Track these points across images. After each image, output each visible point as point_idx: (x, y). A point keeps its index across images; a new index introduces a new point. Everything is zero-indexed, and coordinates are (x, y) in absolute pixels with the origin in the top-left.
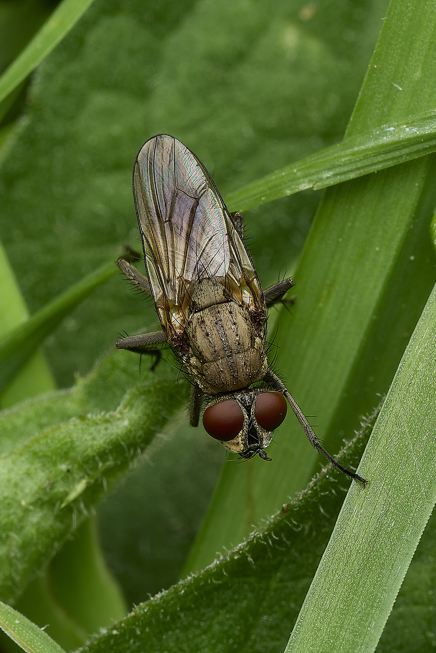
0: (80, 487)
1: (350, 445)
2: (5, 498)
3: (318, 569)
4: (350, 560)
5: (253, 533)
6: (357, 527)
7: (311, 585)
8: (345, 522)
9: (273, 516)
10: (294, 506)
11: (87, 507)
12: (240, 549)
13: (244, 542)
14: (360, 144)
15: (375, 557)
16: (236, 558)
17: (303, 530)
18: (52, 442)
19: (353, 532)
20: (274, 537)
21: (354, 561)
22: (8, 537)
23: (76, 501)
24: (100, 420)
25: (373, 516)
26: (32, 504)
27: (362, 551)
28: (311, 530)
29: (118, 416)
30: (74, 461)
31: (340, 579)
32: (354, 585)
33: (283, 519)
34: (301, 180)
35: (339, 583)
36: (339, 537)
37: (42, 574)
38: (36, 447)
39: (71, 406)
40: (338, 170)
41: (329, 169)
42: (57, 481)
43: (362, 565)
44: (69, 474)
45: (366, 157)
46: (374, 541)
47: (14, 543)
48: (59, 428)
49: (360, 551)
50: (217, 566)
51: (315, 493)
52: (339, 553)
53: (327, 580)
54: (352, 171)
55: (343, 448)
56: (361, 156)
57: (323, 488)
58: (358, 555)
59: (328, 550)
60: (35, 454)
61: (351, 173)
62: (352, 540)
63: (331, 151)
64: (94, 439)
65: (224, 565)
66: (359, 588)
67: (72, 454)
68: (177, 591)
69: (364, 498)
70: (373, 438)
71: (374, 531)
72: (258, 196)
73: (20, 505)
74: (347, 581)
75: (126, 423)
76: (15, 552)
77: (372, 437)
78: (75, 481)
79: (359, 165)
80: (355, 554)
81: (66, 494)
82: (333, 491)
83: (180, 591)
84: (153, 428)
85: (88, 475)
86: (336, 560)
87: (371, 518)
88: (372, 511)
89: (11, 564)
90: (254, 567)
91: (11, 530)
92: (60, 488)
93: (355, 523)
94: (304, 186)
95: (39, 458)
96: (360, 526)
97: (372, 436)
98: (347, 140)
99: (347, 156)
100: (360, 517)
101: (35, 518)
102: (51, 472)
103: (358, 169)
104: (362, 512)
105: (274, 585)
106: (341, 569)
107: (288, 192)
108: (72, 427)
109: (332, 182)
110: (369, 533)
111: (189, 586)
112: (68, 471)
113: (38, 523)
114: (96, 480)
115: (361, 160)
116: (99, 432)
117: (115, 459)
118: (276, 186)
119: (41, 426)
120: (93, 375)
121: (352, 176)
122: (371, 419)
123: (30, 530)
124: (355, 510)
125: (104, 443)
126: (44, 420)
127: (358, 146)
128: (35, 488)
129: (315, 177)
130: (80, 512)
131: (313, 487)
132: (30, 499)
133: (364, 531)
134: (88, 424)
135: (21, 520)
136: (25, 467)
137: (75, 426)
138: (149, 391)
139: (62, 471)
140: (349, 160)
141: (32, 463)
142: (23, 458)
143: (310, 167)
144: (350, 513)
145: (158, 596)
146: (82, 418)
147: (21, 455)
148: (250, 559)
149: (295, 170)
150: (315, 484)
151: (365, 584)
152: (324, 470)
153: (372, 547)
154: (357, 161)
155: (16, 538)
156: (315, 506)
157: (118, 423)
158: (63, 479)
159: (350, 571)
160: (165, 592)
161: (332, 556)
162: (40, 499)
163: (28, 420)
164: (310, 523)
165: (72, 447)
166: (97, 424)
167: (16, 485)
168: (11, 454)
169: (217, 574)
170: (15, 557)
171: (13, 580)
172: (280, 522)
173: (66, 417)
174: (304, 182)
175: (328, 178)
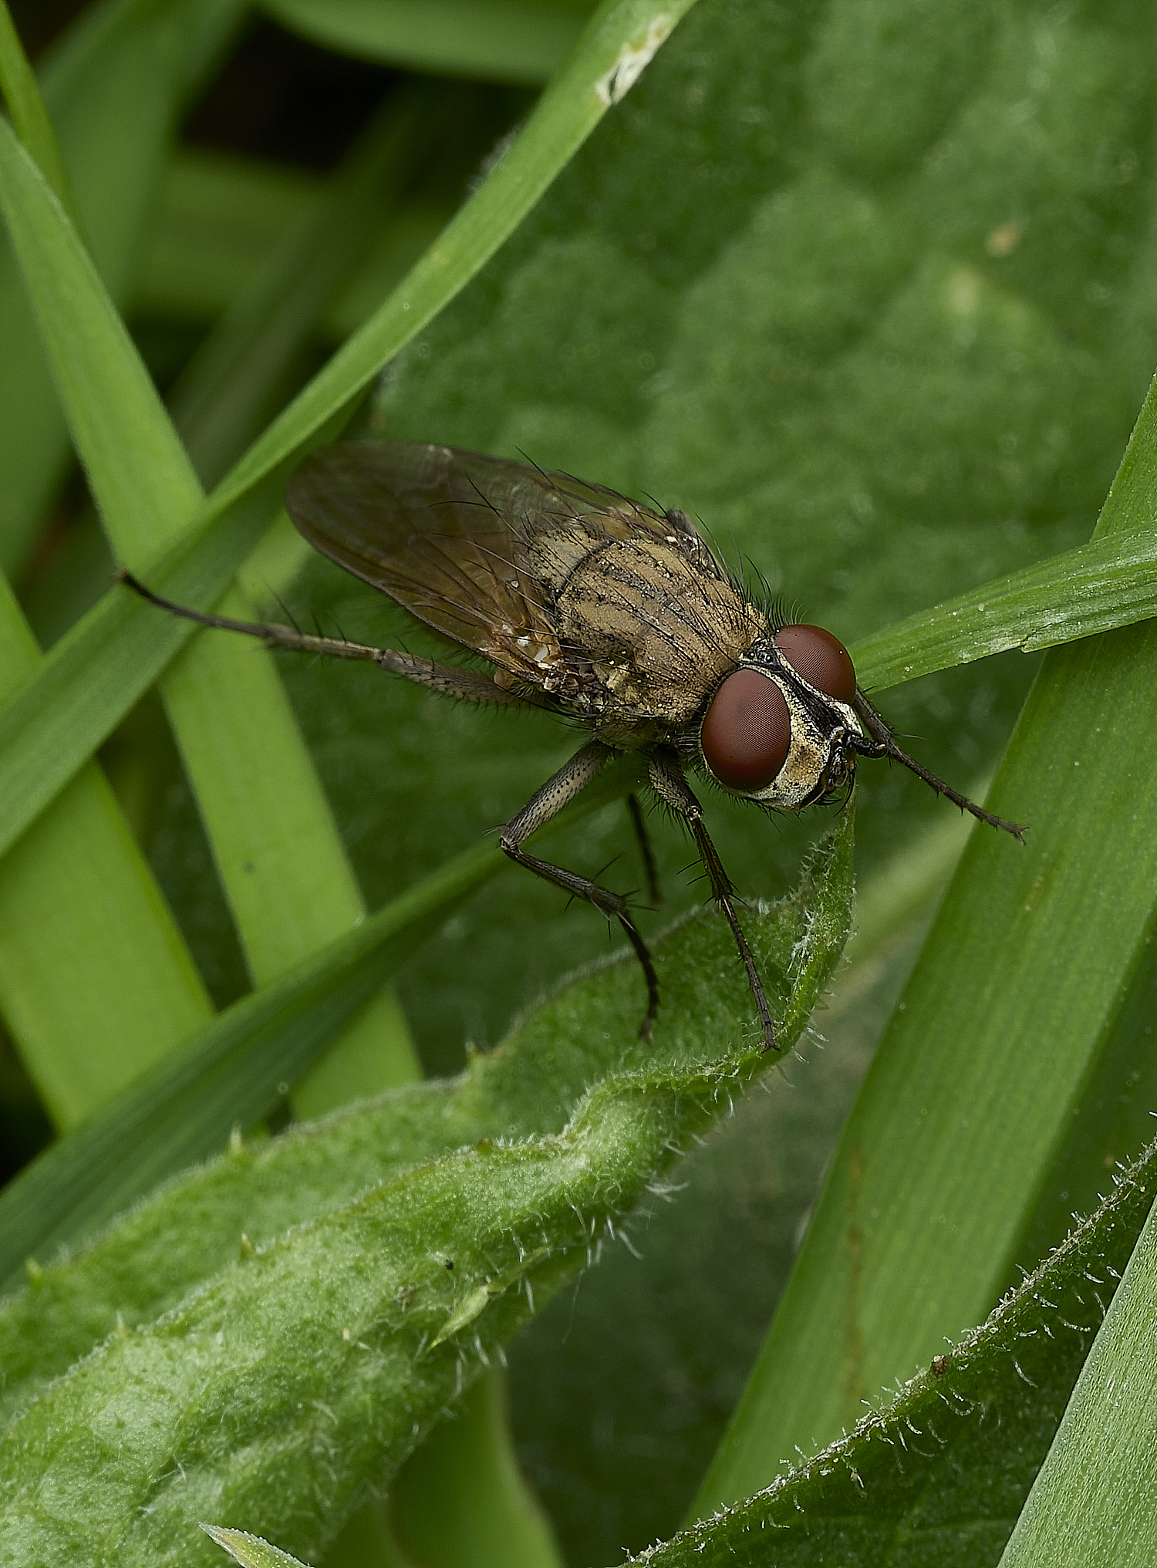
0: (475, 1302)
1: (1087, 1226)
2: (306, 1323)
3: (1023, 1512)
4: (1096, 1494)
5: (863, 1420)
6: (1113, 1420)
7: (1007, 1549)
8: (1086, 1408)
9: (909, 1383)
10: (958, 1361)
11: (488, 1348)
12: (836, 1455)
13: (844, 1438)
14: (1130, 552)
15: (1153, 1490)
16: (824, 1473)
17: (977, 1412)
18: (415, 1200)
19: (1103, 1430)
20: (912, 1429)
21: (1105, 1497)
22: (309, 1409)
23: (464, 1333)
24: (524, 1153)
25: (1150, 1398)
26: (364, 1338)
27: (1125, 1476)
28: (992, 1414)
29: (565, 1146)
30: (464, 1243)
31: (1072, 1538)
32: (1105, 1551)
33: (932, 1389)
34: (995, 630)
35: (1070, 1545)
36: (1071, 1443)
37: (379, 1494)
38: (378, 1211)
39: (455, 1117)
40: (1078, 610)
41: (1059, 607)
42: (425, 1288)
43: (1123, 1507)
44: (450, 1273)
45: (1142, 582)
46: (1151, 1454)
47: (323, 1424)
48: (432, 1168)
49: (1118, 1476)
50: (780, 1491)
51: (1006, 1331)
52: (1071, 1479)
53: (1043, 1537)
54: (1110, 612)
55: (1072, 1233)
56: (1132, 579)
57: (1025, 1322)
58: (1116, 1484)
59: (1047, 1471)
60: (375, 1224)
61: (1107, 617)
62: (1101, 1449)
63: (1063, 566)
64: (508, 1196)
65: (797, 1488)
66: (1115, 1559)
67: (459, 1228)
68: (689, 1544)
69: (1132, 1355)
70: (1153, 1222)
71: (1151, 1432)
72: (897, 661)
73: (339, 1338)
74: (1087, 1542)
75: (582, 1162)
76: (324, 1444)
77: (1152, 1219)
78: (464, 1289)
79: (1127, 598)
80: (1108, 1481)
81: (444, 1317)
82: (1047, 1329)
83: (697, 1545)
84: (642, 1174)
85: (494, 1275)
86: (1065, 1493)
87: (1146, 1401)
88: (1147, 1387)
89: (314, 1472)
90: (863, 1494)
91: (317, 1396)
92: (430, 1304)
93: (1108, 1411)
94: (1002, 644)
95: (384, 1234)
96: (1120, 1419)
97: (1152, 1215)
98: (1098, 541)
99: (1101, 577)
100: (1120, 1397)
101: (370, 1369)
102: (410, 1268)
103: (1123, 608)
104: (1125, 1386)
105: (904, 1534)
106: (1074, 1514)
107: (966, 657)
108: (461, 1169)
109: (1064, 635)
110: (1141, 1435)
111: (715, 1535)
112: (450, 1266)
113: (377, 1381)
114: (512, 1288)
115: (1131, 588)
116: (522, 1180)
117: (555, 1243)
118: (937, 641)
119: (387, 1160)
120: (506, 1049)
121: (1111, 623)
122: (1135, 1169)
123: (359, 1396)
124: (1110, 1381)
125: (533, 1204)
126: (395, 1147)
127: (1125, 556)
128: (374, 1302)
129: (1026, 623)
130: (472, 1357)
131: (1002, 1319)
132: (360, 1326)
133: (1130, 1430)
134: (496, 1162)
135: (338, 1374)
136: (353, 1253)
137: (468, 1164)
138: (637, 1091)
139: (435, 1265)
140: (1103, 587)
141: (367, 1247)
142: (347, 1234)
143: (1016, 601)
144: (1097, 1387)
145: (647, 1554)
146: (484, 1147)
147: (343, 1227)
148: (855, 1476)
149: (982, 605)
150: (1007, 1314)
151: (1129, 1549)
152: (1028, 1282)
153: (1146, 1468)
154: (1122, 590)
155: (327, 1413)
156: (1005, 1360)
157: (566, 1160)
158: (435, 1283)
159: (1096, 1519)
160: (661, 1546)
161: (1056, 1485)
162: (383, 1326)
163: (357, 1146)
164: (990, 1397)
165: (460, 1213)
166: (517, 1162)
167: (331, 1294)
168: (320, 1224)
169: (781, 1507)
170: (324, 1456)
171: (317, 1507)
172: (926, 1394)
173: (446, 1144)
174: (1000, 634)
175: (1055, 626)
